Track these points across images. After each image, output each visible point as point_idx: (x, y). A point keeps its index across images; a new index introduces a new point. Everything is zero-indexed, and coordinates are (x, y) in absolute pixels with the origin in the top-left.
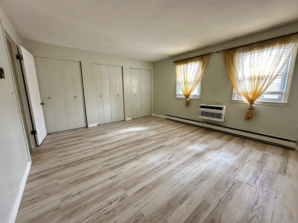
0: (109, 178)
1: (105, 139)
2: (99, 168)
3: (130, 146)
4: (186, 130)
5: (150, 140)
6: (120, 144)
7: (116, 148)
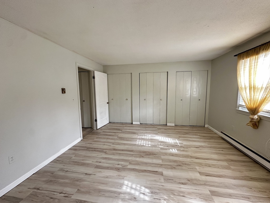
0: (86, 173)
1: (128, 138)
2: (94, 161)
3: (133, 155)
4: (233, 170)
5: (158, 158)
6: (130, 148)
7: (122, 150)
